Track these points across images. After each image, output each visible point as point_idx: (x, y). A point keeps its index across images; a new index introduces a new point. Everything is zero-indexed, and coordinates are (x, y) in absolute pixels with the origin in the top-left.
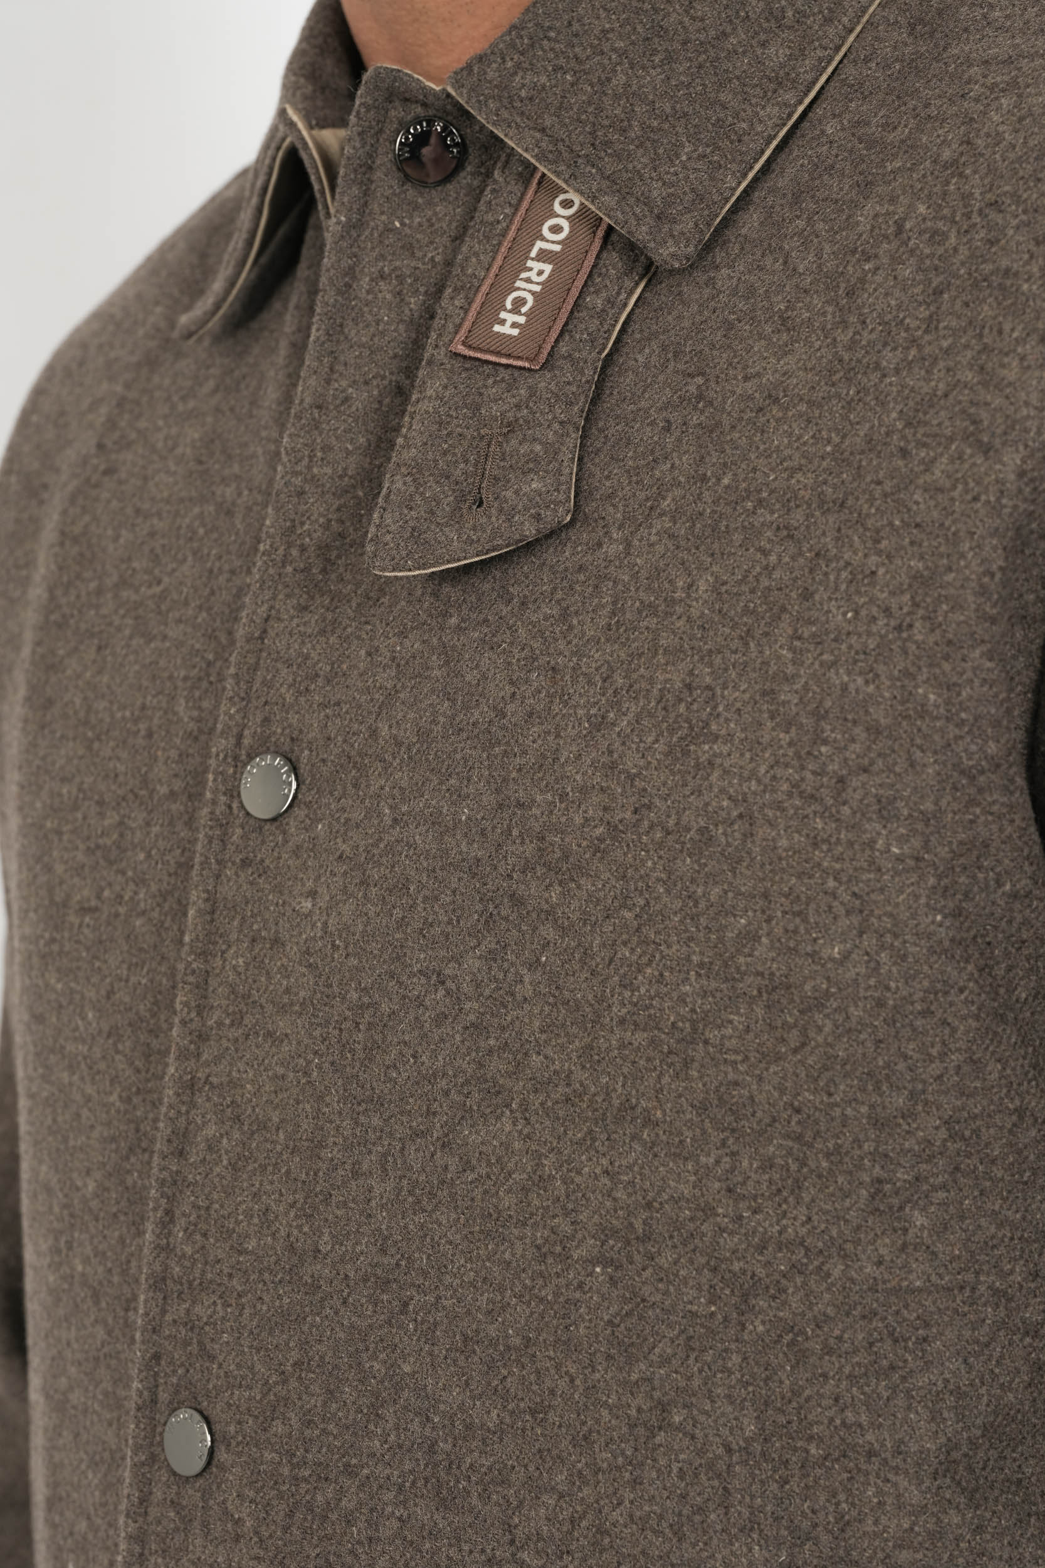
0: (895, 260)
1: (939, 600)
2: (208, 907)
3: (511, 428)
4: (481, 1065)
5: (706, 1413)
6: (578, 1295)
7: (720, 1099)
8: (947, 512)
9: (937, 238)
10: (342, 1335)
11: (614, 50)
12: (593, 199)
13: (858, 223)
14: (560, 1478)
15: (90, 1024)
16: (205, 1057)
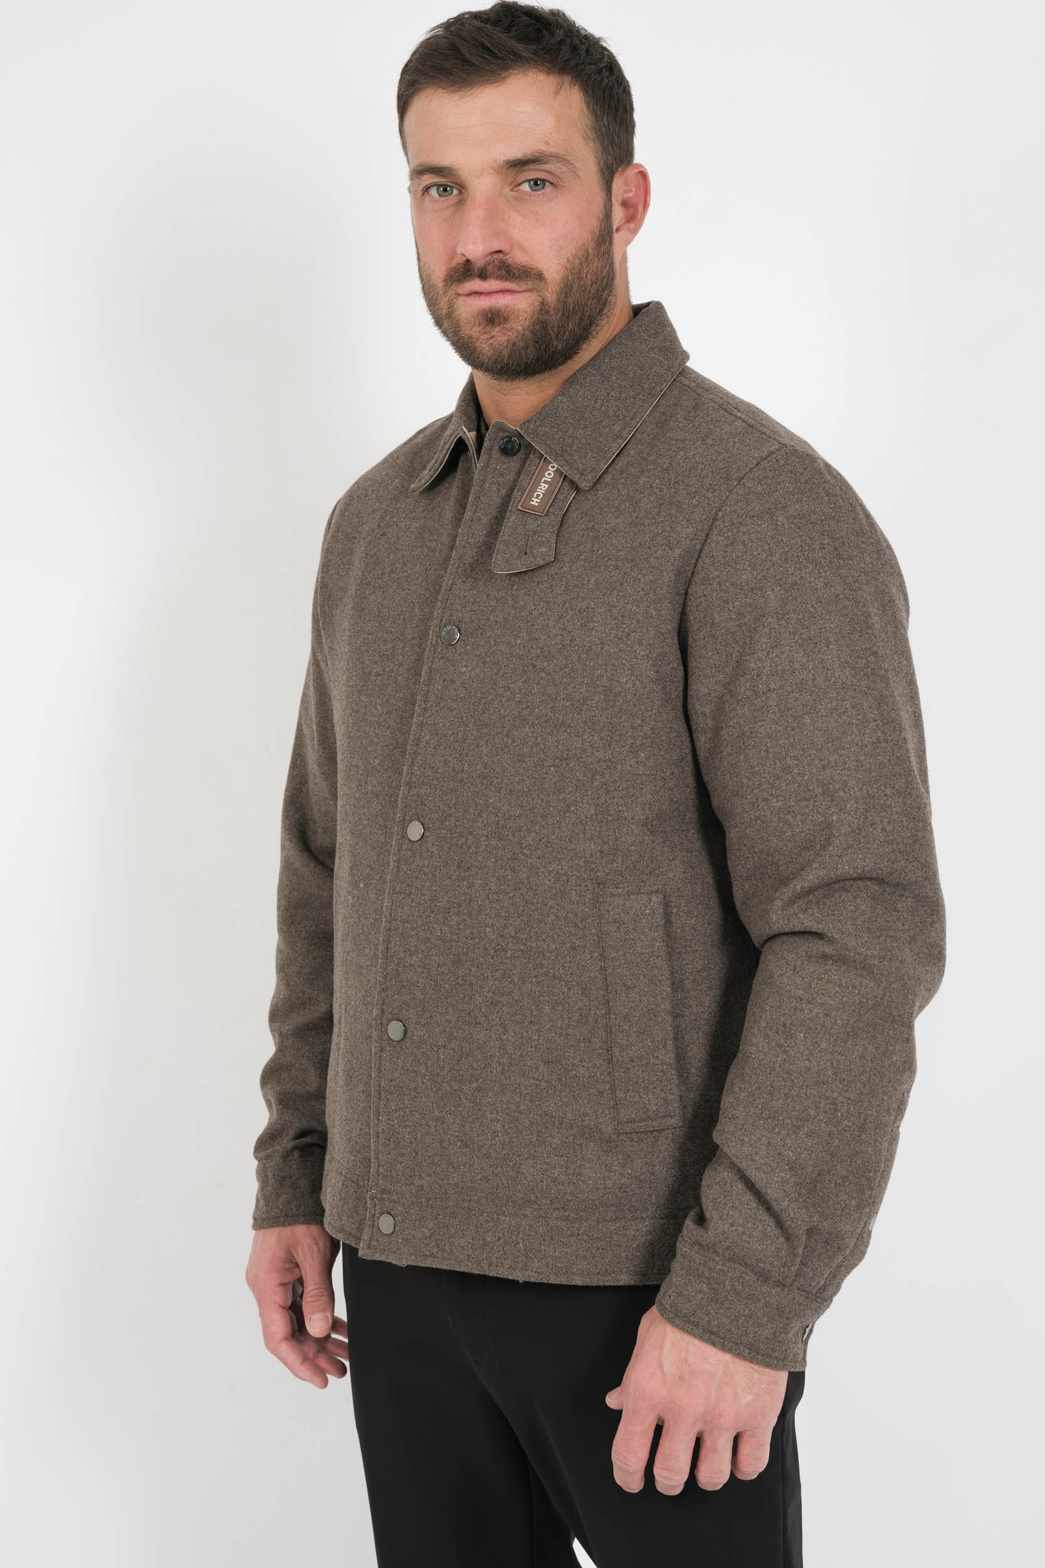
0: (650, 495)
1: (657, 588)
2: (429, 671)
3: (535, 532)
4: (520, 712)
5: (581, 807)
6: (546, 776)
7: (590, 720)
8: (660, 564)
9: (661, 490)
10: (470, 794)
11: (569, 423)
12: (562, 467)
13: (639, 483)
14: (537, 828)
15: (379, 711)
16: (426, 716)
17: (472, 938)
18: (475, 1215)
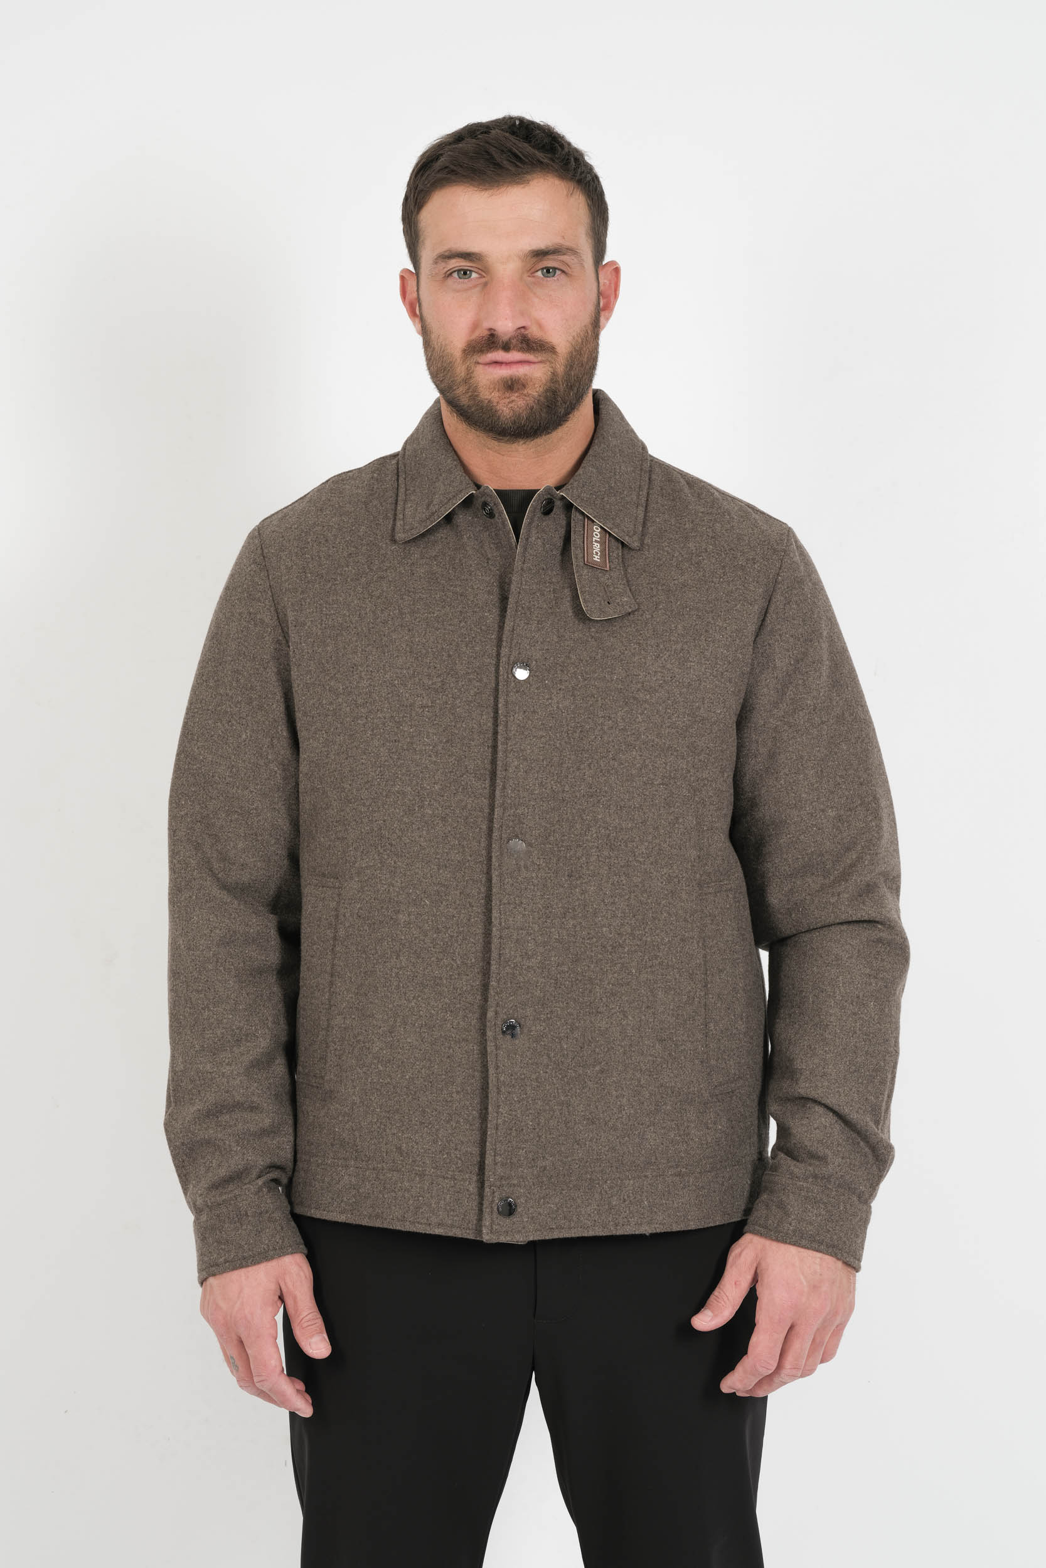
2: (505, 703)
3: (609, 585)
16: (509, 744)
17: (589, 939)
18: (598, 1184)
